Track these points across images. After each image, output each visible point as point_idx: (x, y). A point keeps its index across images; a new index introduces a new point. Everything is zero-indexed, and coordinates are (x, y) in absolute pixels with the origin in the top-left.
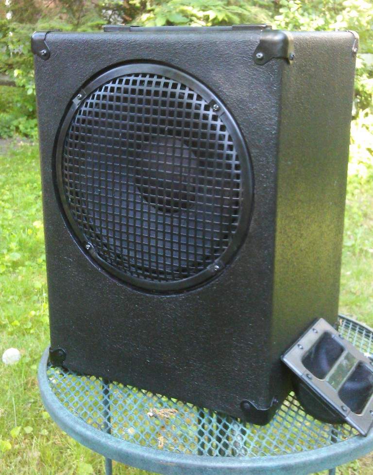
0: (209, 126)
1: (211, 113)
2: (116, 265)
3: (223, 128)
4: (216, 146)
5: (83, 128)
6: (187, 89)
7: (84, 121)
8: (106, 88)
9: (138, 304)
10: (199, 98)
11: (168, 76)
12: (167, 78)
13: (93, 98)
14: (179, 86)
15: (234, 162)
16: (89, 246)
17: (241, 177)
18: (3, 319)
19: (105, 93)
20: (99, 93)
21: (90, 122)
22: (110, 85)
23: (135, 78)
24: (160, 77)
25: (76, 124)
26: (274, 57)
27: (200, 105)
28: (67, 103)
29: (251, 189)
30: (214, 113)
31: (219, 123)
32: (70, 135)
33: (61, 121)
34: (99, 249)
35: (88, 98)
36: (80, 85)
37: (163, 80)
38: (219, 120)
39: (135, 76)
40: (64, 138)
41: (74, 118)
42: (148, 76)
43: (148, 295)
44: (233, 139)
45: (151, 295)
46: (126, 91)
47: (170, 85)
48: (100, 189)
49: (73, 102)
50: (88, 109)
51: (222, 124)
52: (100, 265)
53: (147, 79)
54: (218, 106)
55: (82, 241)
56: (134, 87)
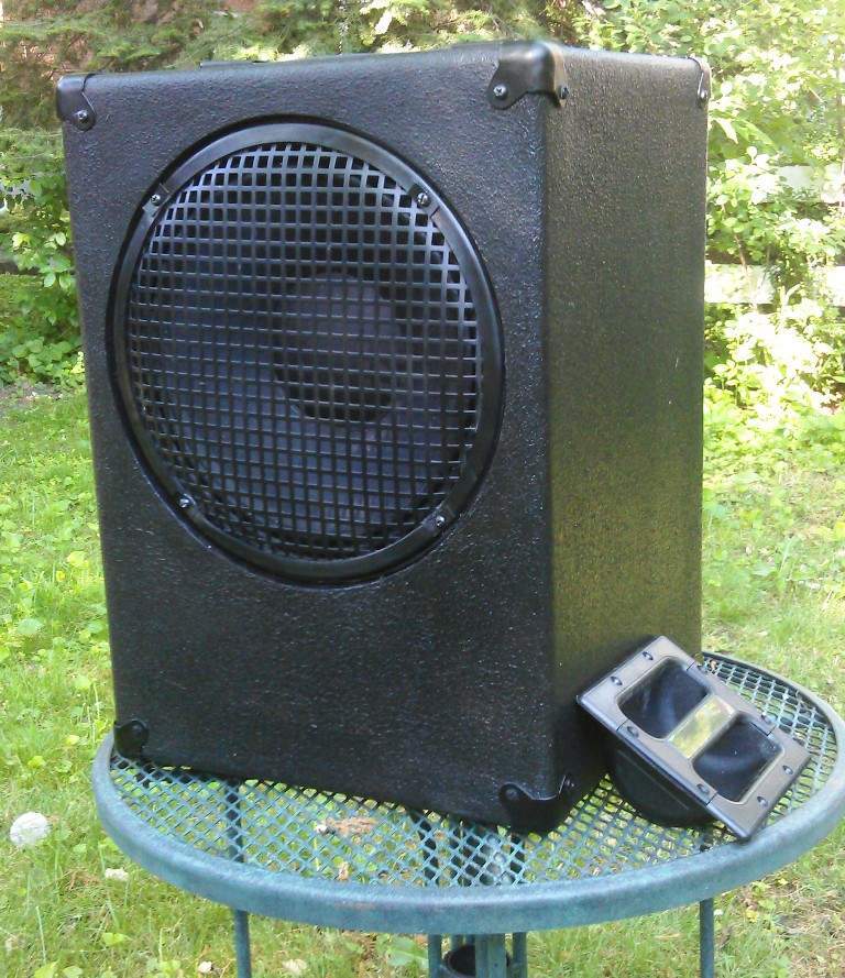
0: (411, 238)
1: (413, 211)
2: (241, 534)
3: (438, 239)
4: (427, 275)
5: (165, 261)
6: (366, 167)
7: (166, 248)
8: (208, 178)
9: (289, 611)
10: (390, 183)
11: (327, 144)
12: (325, 149)
13: (182, 201)
14: (350, 163)
15: (462, 305)
16: (187, 501)
17: (478, 332)
18: (8, 755)
19: (206, 188)
20: (195, 188)
21: (178, 248)
22: (214, 172)
23: (265, 153)
24: (311, 147)
25: (150, 254)
26: (527, 92)
27: (392, 196)
28: (133, 213)
29: (499, 357)
30: (420, 212)
31: (429, 230)
32: (139, 278)
33: (121, 251)
34: (206, 505)
35: (173, 200)
36: (157, 176)
37: (318, 154)
38: (430, 224)
39: (264, 150)
40: (128, 285)
41: (146, 243)
42: (288, 148)
43: (308, 590)
44: (459, 260)
45: (313, 590)
46: (247, 181)
47: (333, 163)
48: (204, 380)
49: (143, 212)
50: (173, 222)
51: (435, 230)
52: (209, 537)
53: (287, 152)
54: (426, 197)
55: (172, 492)
56: (262, 170)
